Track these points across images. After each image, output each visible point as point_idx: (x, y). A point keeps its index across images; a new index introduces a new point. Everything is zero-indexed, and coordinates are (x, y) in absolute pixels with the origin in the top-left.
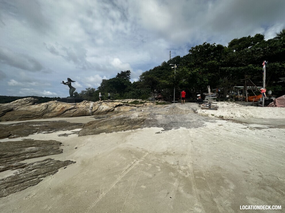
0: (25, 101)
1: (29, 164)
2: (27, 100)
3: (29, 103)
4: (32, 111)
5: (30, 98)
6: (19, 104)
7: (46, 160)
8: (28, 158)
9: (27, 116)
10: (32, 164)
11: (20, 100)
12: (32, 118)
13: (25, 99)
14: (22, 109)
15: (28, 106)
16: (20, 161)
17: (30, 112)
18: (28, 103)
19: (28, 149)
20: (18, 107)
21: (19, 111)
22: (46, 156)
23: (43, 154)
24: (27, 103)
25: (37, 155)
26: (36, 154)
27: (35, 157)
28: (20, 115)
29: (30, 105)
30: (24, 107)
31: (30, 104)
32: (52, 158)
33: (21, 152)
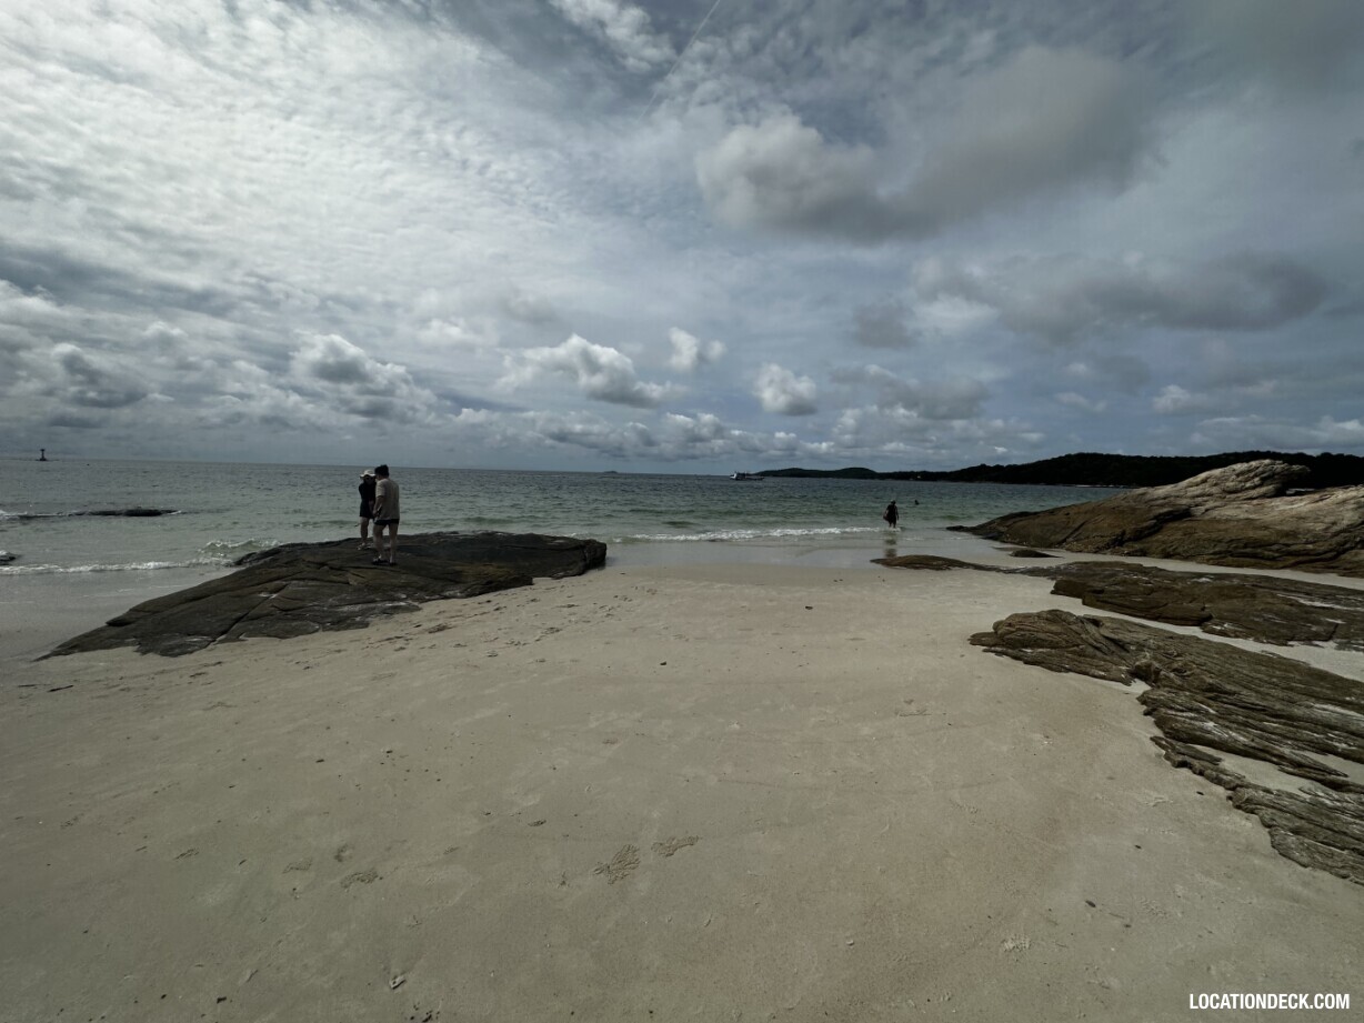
0: (1238, 475)
2: (1249, 471)
3: (1260, 485)
4: (1278, 527)
5: (1267, 461)
6: (1214, 490)
9: (1248, 550)
11: (1217, 472)
12: (1273, 559)
13: (1239, 467)
14: (1229, 512)
15: (1255, 502)
17: (1266, 532)
18: (1254, 487)
20: (1210, 504)
21: (1215, 520)
24: (1248, 485)
28: (1220, 541)
29: (1264, 496)
30: (1235, 504)
31: (1263, 490)
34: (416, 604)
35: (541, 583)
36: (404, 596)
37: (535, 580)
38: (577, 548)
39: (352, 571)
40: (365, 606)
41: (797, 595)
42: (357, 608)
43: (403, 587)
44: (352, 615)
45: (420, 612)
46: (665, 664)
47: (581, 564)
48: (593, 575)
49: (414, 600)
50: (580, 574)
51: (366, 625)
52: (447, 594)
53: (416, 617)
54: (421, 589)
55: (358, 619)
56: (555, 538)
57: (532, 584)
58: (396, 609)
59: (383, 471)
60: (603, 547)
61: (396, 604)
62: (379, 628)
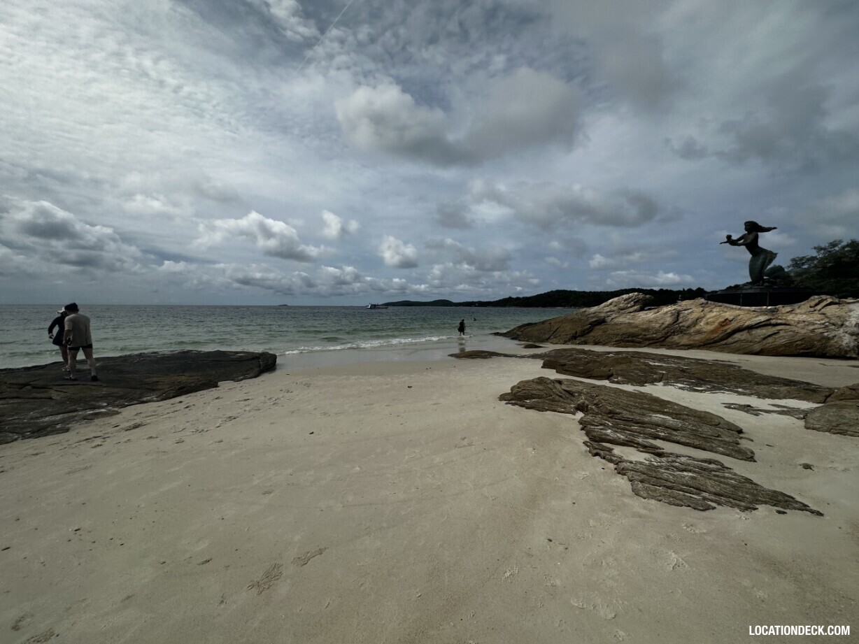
1: (671, 454)
5: (636, 293)
7: (710, 462)
8: (663, 439)
10: (678, 456)
16: (648, 438)
19: (657, 417)
22: (704, 449)
23: (697, 443)
25: (683, 440)
26: (678, 436)
27: (678, 442)
32: (726, 465)
33: (646, 419)
34: (116, 409)
35: (225, 385)
36: (105, 404)
37: (219, 383)
38: (253, 359)
39: (55, 388)
40: (66, 415)
41: (404, 379)
42: (59, 417)
43: (103, 398)
44: (54, 423)
45: (119, 416)
46: (313, 433)
47: (257, 370)
48: (266, 377)
49: (114, 406)
50: (256, 377)
51: (67, 430)
52: (145, 399)
53: (114, 420)
54: (121, 397)
55: (58, 426)
56: (237, 353)
57: (217, 386)
58: (97, 415)
59: (72, 308)
60: (274, 357)
61: (97, 411)
62: (80, 431)
